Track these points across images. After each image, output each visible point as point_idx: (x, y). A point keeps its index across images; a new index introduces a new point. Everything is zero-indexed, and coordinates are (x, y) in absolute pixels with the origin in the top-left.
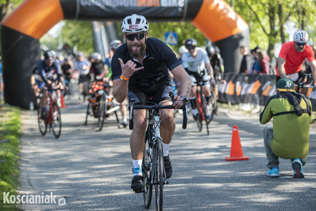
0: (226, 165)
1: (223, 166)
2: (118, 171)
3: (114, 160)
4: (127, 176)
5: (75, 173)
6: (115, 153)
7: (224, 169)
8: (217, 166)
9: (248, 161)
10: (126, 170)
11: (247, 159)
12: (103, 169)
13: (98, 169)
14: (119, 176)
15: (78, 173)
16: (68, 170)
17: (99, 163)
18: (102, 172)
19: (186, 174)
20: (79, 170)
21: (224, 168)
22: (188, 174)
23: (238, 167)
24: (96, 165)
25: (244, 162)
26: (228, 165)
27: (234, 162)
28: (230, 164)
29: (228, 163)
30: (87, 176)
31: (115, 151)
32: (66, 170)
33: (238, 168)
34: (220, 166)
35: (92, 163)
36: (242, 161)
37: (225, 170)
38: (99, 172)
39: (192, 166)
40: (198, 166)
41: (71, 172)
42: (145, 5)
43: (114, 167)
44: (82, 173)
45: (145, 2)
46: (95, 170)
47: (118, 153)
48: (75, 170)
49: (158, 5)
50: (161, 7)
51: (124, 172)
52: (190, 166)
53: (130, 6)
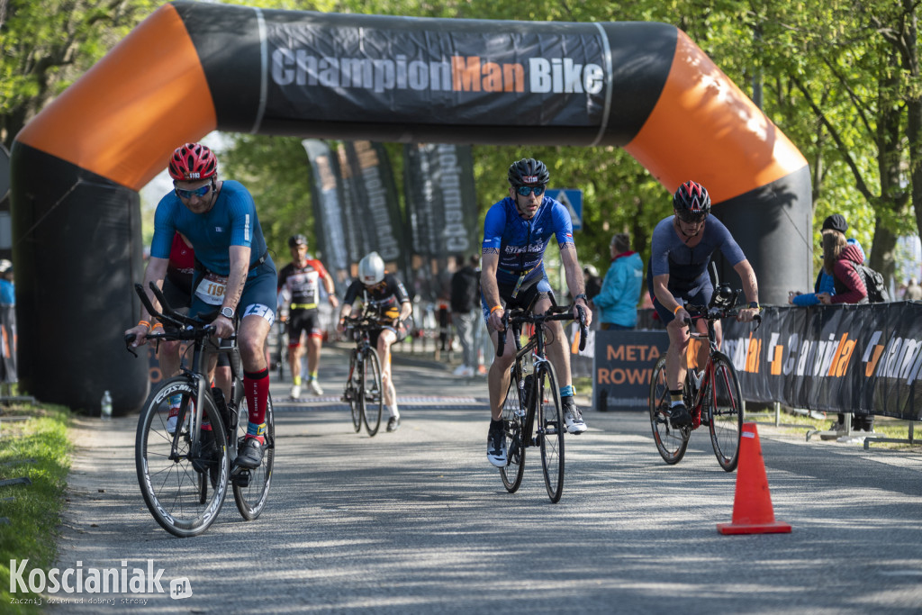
0: (716, 543)
1: (708, 544)
2: (370, 555)
3: (359, 531)
7: (710, 554)
8: (688, 544)
9: (789, 535)
10: (397, 551)
11: (785, 530)
12: (320, 550)
13: (304, 551)
14: (371, 566)
15: (242, 559)
16: (209, 552)
17: (310, 538)
18: (319, 556)
20: (244, 551)
21: (711, 551)
23: (754, 549)
24: (300, 541)
25: (778, 537)
26: (725, 544)
27: (745, 538)
28: (730, 542)
29: (726, 539)
32: (203, 552)
33: (757, 552)
34: (699, 545)
36: (769, 536)
37: (712, 556)
38: (311, 556)
39: (608, 545)
40: (627, 545)
41: (219, 556)
42: (477, 88)
43: (357, 545)
44: (256, 559)
45: (477, 76)
46: (297, 552)
47: (372, 515)
48: (233, 552)
49: (520, 89)
50: (529, 95)
51: (387, 556)
52: (600, 545)
53: (428, 90)
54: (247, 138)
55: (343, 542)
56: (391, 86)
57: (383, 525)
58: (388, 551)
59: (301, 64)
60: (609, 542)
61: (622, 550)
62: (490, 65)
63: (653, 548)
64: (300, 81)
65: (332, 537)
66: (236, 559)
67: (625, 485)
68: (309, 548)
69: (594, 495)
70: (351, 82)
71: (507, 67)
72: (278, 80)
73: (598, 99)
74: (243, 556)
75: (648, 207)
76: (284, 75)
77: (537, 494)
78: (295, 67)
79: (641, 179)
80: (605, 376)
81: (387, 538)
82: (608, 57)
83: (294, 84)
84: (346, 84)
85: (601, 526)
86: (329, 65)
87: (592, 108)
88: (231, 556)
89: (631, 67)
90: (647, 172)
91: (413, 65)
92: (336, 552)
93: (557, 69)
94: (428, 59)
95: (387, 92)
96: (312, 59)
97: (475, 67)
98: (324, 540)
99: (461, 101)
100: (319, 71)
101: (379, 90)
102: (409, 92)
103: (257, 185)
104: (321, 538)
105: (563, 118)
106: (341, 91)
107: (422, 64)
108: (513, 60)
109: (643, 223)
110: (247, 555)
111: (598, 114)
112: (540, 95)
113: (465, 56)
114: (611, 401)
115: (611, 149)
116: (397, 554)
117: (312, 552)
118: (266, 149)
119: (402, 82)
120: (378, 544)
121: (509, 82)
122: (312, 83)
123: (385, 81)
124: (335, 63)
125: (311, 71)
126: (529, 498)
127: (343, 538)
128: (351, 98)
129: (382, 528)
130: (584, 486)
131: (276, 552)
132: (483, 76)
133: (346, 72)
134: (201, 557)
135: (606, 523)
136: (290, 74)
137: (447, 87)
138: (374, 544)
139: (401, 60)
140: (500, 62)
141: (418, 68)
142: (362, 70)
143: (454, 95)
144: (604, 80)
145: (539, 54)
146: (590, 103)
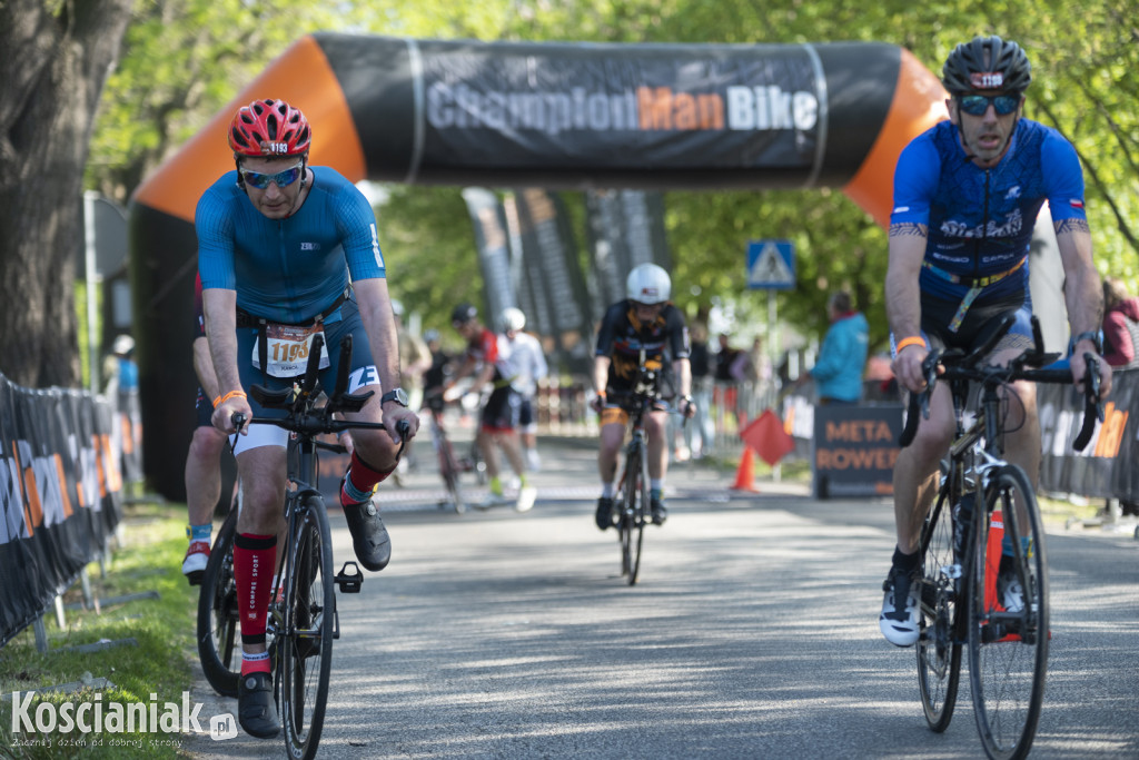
3: (542, 646)
4: (588, 685)
5: (393, 683)
6: (548, 627)
10: (587, 669)
12: (497, 669)
13: (479, 671)
14: (557, 686)
15: (407, 682)
16: (369, 674)
17: (485, 656)
18: (496, 676)
19: (807, 678)
20: (409, 673)
22: (819, 677)
24: (474, 660)
30: (440, 689)
31: (547, 622)
32: (361, 675)
35: (459, 655)
38: (487, 677)
39: (835, 657)
40: (857, 658)
41: (380, 679)
42: (667, 125)
43: (540, 663)
44: (423, 681)
45: (667, 112)
46: (471, 673)
47: (558, 627)
48: (396, 674)
49: (718, 124)
50: (728, 132)
51: (576, 675)
52: (826, 658)
53: (611, 130)
54: (401, 189)
55: (524, 660)
56: (566, 124)
57: (571, 638)
58: (577, 669)
59: (462, 101)
60: (836, 654)
61: (851, 663)
62: (682, 98)
63: (887, 660)
64: (462, 122)
65: (511, 654)
66: (400, 682)
67: (853, 586)
68: (485, 668)
69: (816, 600)
70: (520, 120)
71: (703, 100)
72: (436, 121)
73: (811, 134)
74: (407, 677)
75: (872, 261)
76: (441, 115)
77: (749, 599)
78: (454, 105)
79: (862, 225)
80: (827, 459)
81: (575, 654)
82: (822, 85)
83: (453, 129)
84: (515, 123)
85: (825, 635)
86: (495, 103)
87: (805, 146)
88: (394, 678)
89: (849, 95)
90: (869, 218)
91: (593, 100)
92: (516, 671)
93: (761, 101)
94: (610, 91)
95: (563, 133)
96: (475, 96)
97: (665, 100)
98: (501, 658)
99: (650, 140)
100: (484, 108)
101: (553, 130)
102: (588, 132)
103: (412, 244)
104: (498, 655)
105: (770, 157)
106: (509, 132)
107: (602, 98)
108: (710, 90)
109: (867, 278)
110: (412, 677)
111: (810, 151)
112: (741, 133)
113: (653, 87)
114: (834, 488)
115: (826, 192)
116: (588, 672)
117: (488, 672)
118: (422, 202)
119: (580, 121)
120: (565, 661)
121: (705, 116)
122: (476, 123)
123: (560, 118)
124: (500, 98)
125: (474, 110)
126: (740, 604)
127: (524, 655)
128: (522, 140)
129: (568, 642)
130: (805, 589)
131: (447, 673)
132: (675, 111)
133: (515, 109)
134: (360, 680)
135: (831, 631)
136: (449, 114)
137: (632, 124)
138: (559, 662)
139: (579, 95)
140: (695, 93)
141: (599, 105)
142: (534, 108)
143: (641, 133)
144: (817, 112)
145: (739, 82)
146: (801, 140)
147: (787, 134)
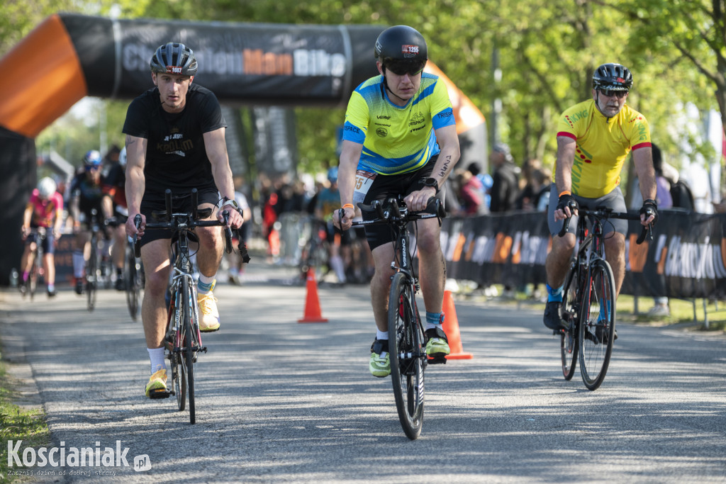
42: (259, 71)
45: (260, 64)
49: (289, 72)
50: (294, 77)
53: (227, 73)
59: (143, 55)
64: (142, 68)
71: (281, 57)
72: (130, 65)
73: (342, 78)
78: (138, 57)
82: (348, 50)
83: (137, 71)
87: (337, 86)
91: (217, 56)
93: (314, 60)
94: (227, 51)
97: (258, 57)
99: (250, 80)
102: (214, 74)
105: (318, 90)
107: (223, 55)
108: (285, 52)
112: (301, 78)
113: (253, 49)
119: (210, 68)
121: (281, 66)
132: (263, 64)
136: (135, 62)
137: (239, 70)
139: (210, 52)
140: (278, 53)
141: (221, 59)
143: (243, 76)
144: (346, 66)
145: (301, 48)
146: (336, 83)
147: (328, 79)
